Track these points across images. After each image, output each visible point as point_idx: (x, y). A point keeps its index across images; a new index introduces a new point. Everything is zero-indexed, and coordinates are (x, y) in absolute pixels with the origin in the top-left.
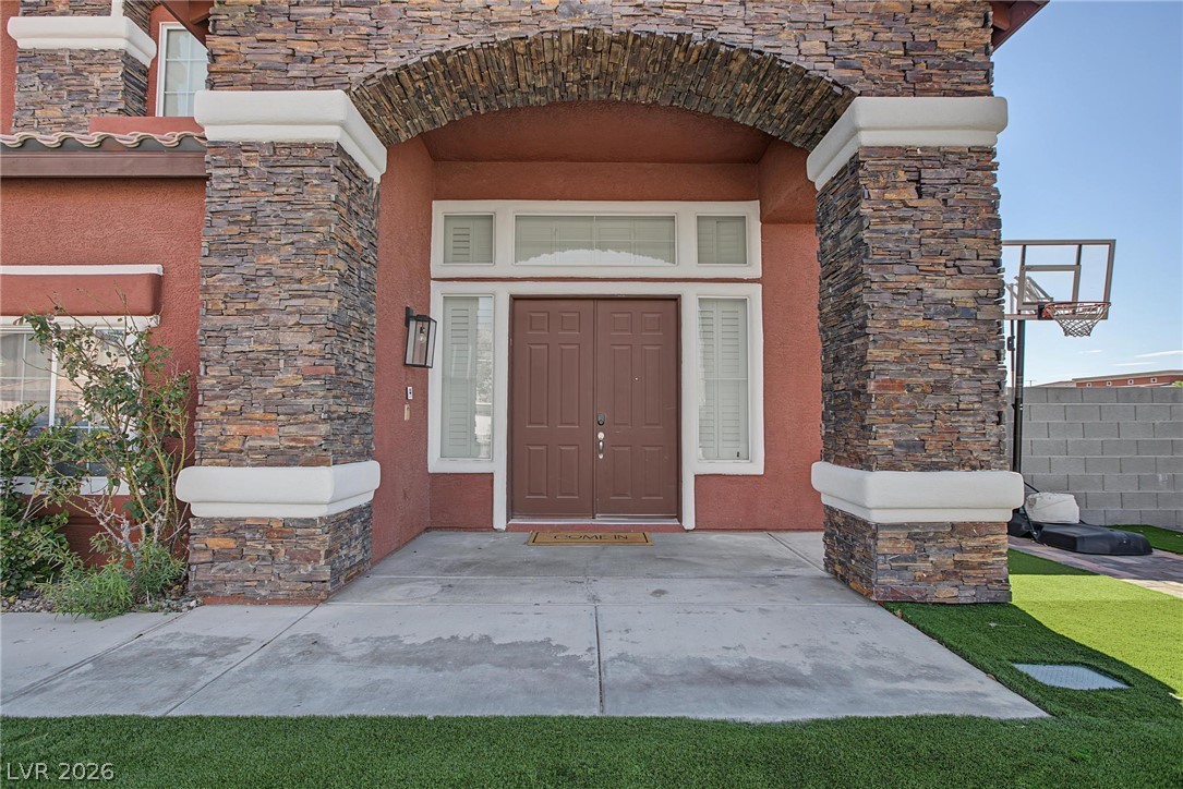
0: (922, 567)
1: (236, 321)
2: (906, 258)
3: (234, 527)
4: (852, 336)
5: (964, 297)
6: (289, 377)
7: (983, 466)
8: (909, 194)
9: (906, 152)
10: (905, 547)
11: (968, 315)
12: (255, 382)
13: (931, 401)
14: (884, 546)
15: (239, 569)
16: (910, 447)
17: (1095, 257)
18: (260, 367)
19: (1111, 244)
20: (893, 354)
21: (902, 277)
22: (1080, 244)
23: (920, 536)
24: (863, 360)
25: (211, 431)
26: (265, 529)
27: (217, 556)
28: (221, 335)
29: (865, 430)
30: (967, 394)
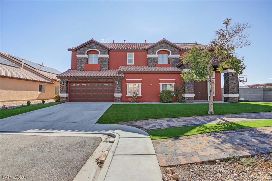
0: (233, 100)
1: (188, 84)
2: (231, 80)
3: (188, 98)
4: (227, 85)
5: (235, 82)
6: (191, 88)
7: (237, 94)
8: (232, 76)
9: (231, 73)
10: (231, 99)
11: (236, 84)
12: (189, 88)
13: (233, 89)
14: (230, 99)
15: (188, 100)
16: (232, 92)
17: (246, 77)
18: (189, 87)
19: (247, 75)
20: (231, 86)
21: (231, 81)
22: (244, 75)
23: (232, 98)
24: (229, 87)
25: (186, 91)
26: (190, 98)
27: (187, 99)
28: (186, 85)
29: (229, 91)
30: (235, 88)
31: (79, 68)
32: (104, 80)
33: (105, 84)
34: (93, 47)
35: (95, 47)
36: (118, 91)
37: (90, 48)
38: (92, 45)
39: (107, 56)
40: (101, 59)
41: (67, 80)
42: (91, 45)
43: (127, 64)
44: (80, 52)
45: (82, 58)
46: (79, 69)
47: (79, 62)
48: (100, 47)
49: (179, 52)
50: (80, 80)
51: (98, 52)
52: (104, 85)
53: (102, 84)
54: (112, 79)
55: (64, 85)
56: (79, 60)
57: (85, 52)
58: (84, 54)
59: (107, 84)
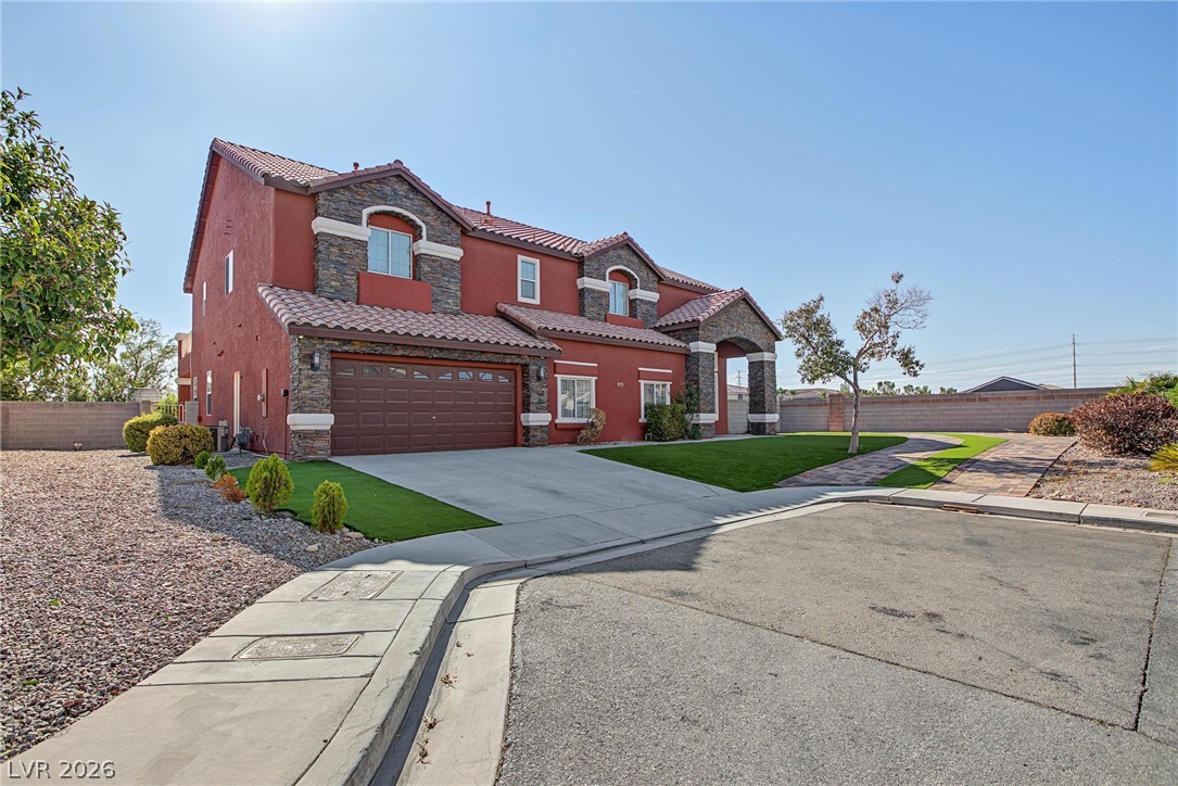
0: (770, 429)
2: (768, 379)
4: (760, 391)
5: (773, 386)
7: (775, 413)
8: (769, 369)
9: (769, 361)
10: (769, 426)
11: (773, 389)
13: (771, 403)
16: (769, 410)
20: (767, 395)
21: (768, 383)
24: (764, 396)
25: (701, 407)
29: (764, 408)
30: (773, 401)
31: (331, 287)
32: (494, 359)
33: (481, 374)
34: (399, 202)
35: (408, 203)
36: (540, 402)
37: (384, 199)
38: (394, 190)
39: (456, 253)
40: (433, 261)
41: (337, 343)
42: (387, 189)
43: (520, 299)
44: (334, 206)
45: (343, 238)
46: (332, 290)
47: (332, 257)
48: (429, 210)
49: (656, 285)
50: (400, 353)
51: (420, 227)
52: (480, 380)
53: (471, 374)
54: (519, 356)
55: (318, 372)
56: (331, 245)
57: (360, 212)
58: (356, 221)
59: (488, 376)
